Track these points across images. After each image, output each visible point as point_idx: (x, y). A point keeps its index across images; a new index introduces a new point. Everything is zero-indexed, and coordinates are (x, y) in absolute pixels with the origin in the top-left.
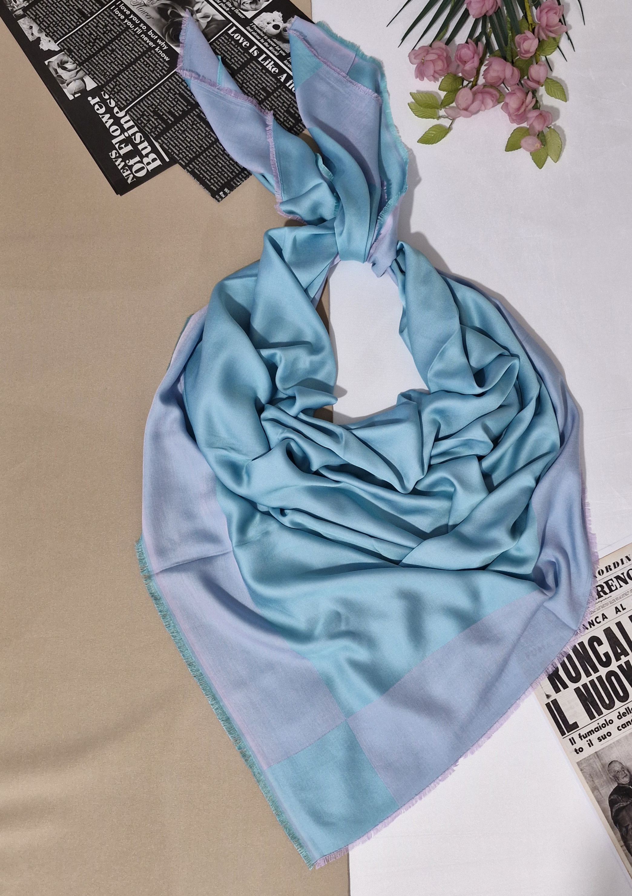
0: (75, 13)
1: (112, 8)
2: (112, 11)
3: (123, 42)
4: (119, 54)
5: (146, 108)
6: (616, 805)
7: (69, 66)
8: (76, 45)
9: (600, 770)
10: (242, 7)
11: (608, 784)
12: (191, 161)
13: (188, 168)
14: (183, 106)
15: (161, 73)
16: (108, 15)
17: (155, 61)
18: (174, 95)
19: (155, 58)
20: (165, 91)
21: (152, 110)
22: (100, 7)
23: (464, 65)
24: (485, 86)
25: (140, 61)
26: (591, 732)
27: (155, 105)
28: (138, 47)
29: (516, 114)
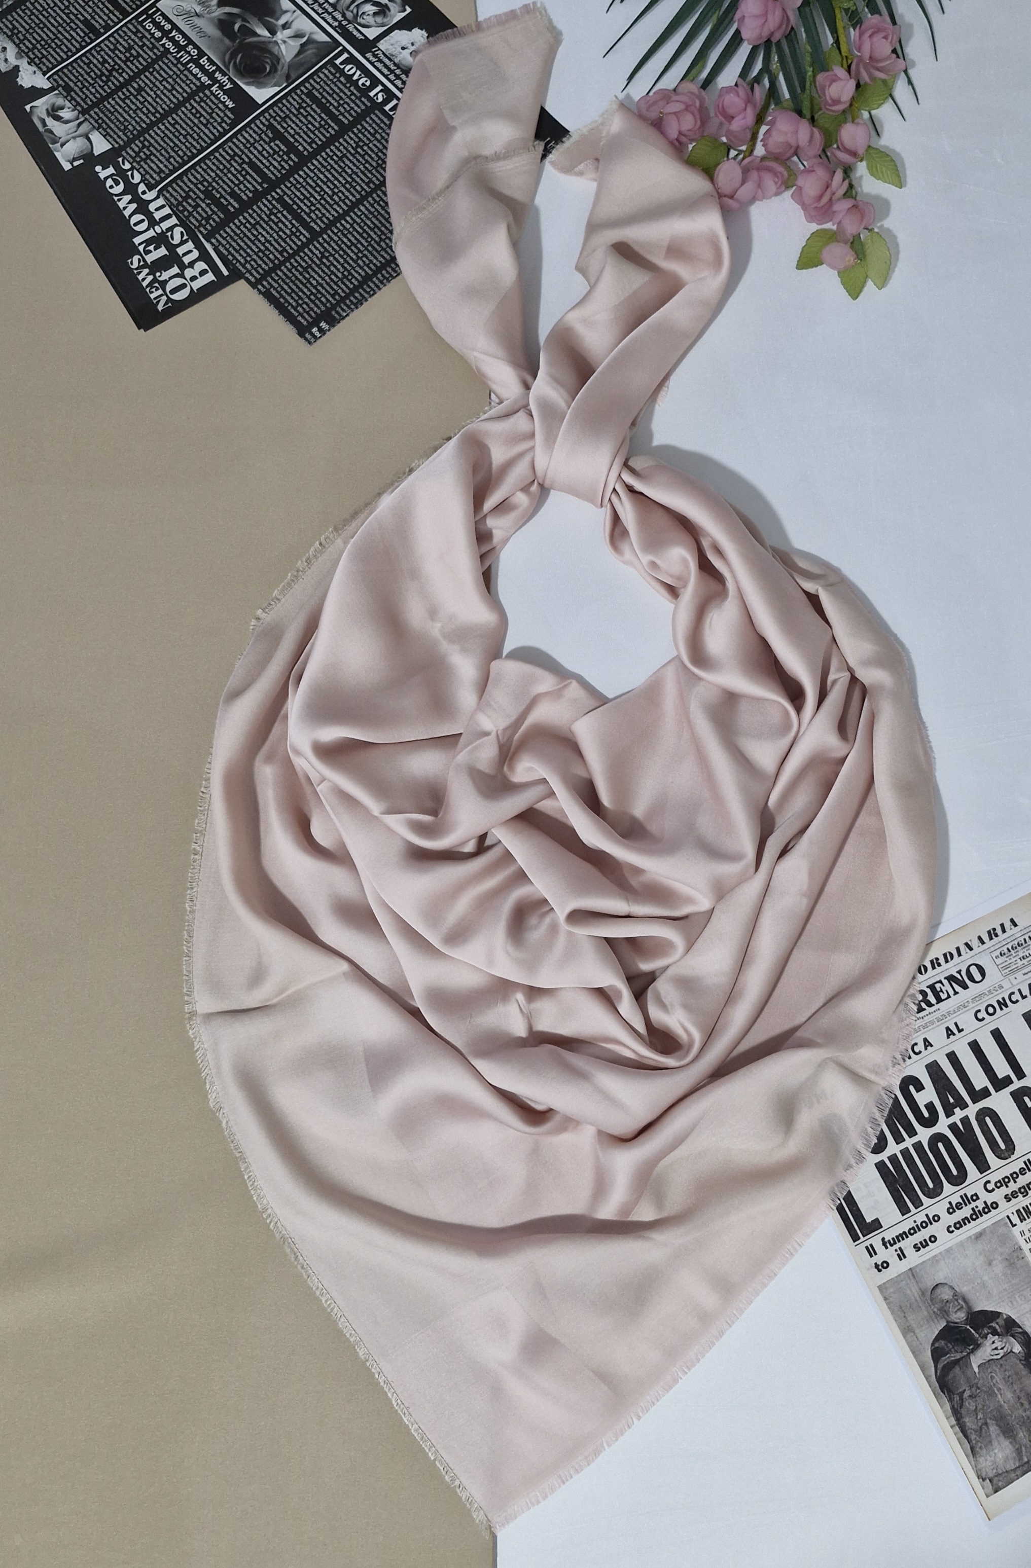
0: (78, 27)
1: (140, 20)
2: (141, 23)
3: (157, 76)
4: (149, 95)
5: (192, 186)
6: (944, 1358)
7: (66, 114)
8: (79, 80)
9: (918, 1299)
10: (360, 20)
11: (932, 1323)
12: (264, 277)
13: (260, 287)
14: (255, 183)
15: (219, 128)
16: (134, 30)
17: (210, 107)
18: (240, 165)
19: (210, 103)
20: (225, 159)
21: (203, 189)
22: (121, 17)
23: (730, 122)
24: (763, 158)
25: (186, 108)
26: (902, 1236)
27: (208, 181)
28: (183, 85)
29: (815, 205)
